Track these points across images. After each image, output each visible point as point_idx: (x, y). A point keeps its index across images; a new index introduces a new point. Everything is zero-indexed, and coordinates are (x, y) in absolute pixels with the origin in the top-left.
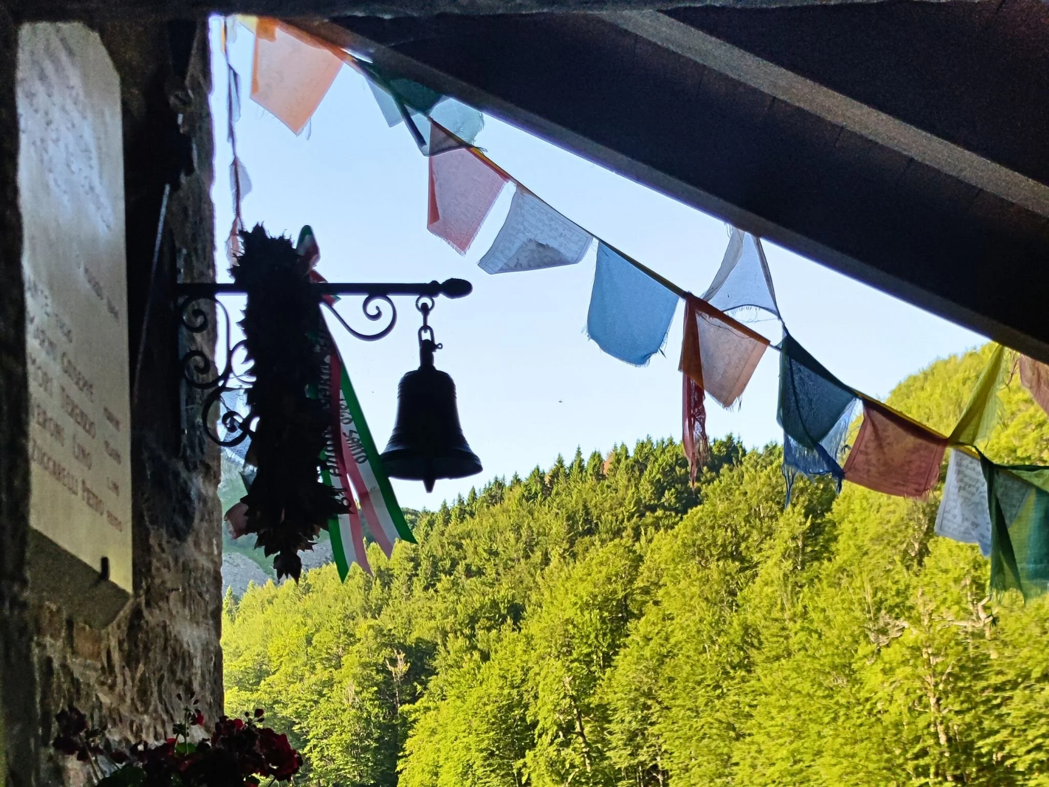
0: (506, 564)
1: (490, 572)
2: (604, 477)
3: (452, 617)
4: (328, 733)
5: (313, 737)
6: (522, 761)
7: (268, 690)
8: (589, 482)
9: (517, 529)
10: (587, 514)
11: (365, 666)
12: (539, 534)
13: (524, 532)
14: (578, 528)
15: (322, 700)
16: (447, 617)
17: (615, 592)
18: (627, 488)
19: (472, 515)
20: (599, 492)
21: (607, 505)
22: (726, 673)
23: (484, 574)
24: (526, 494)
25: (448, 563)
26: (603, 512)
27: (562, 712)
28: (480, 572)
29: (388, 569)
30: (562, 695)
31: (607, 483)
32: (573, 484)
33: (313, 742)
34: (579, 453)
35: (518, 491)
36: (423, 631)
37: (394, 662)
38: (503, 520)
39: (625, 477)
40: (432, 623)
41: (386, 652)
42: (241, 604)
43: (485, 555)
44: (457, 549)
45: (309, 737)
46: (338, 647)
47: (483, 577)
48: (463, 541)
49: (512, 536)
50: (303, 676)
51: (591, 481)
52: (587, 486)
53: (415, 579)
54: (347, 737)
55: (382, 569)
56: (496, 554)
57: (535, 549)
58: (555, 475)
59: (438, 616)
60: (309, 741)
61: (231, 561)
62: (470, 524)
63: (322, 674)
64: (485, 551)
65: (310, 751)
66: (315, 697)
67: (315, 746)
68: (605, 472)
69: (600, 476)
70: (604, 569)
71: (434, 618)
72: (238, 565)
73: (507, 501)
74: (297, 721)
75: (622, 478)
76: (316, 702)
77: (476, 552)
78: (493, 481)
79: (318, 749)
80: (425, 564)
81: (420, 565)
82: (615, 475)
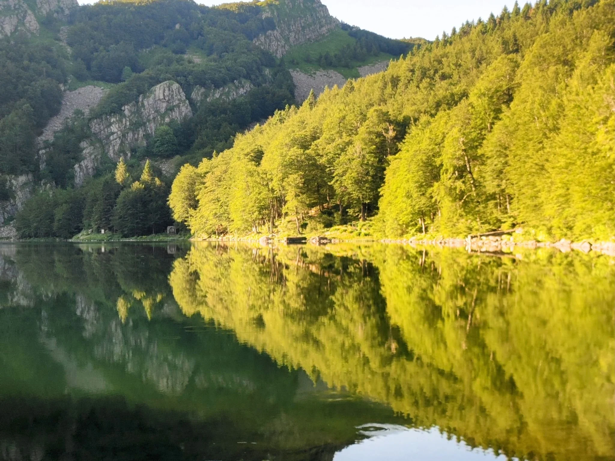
0: (465, 72)
1: (456, 77)
2: (529, 18)
3: (426, 103)
4: (345, 172)
5: (337, 175)
6: (432, 189)
7: (315, 148)
8: (520, 21)
9: (473, 51)
10: (516, 40)
11: (370, 133)
12: (487, 53)
13: (477, 53)
14: (509, 48)
15: (342, 154)
16: (423, 104)
17: (501, 87)
18: (542, 24)
19: (451, 43)
20: (525, 27)
21: (528, 35)
22: (545, 134)
23: (451, 78)
24: (483, 30)
25: (432, 72)
26: (526, 39)
27: (459, 159)
28: (450, 77)
29: (398, 77)
30: (457, 149)
31: (530, 21)
32: (512, 23)
33: (336, 178)
34: (516, 4)
35: (479, 28)
36: (408, 111)
37: (387, 130)
38: (467, 46)
39: (541, 17)
40: (414, 107)
41: (383, 125)
42: (318, 99)
43: (453, 67)
44: (439, 64)
45: (334, 175)
46: (357, 123)
47: (450, 80)
48: (443, 59)
49: (469, 55)
50: (335, 139)
51: (521, 20)
52: (519, 23)
53: (411, 82)
54: (354, 175)
55: (395, 77)
56: (460, 65)
57: (482, 62)
58: (502, 18)
59: (418, 103)
60: (334, 177)
61: (328, 75)
62: (449, 49)
63: (346, 138)
64: (453, 64)
65: (334, 183)
66: (339, 152)
67: (337, 180)
68: (531, 15)
69: (527, 17)
70: (495, 73)
71: (415, 104)
72: (331, 77)
73: (471, 34)
74: (328, 166)
75: (539, 18)
76: (339, 155)
77: (449, 66)
78: (465, 23)
79: (339, 182)
80: (418, 73)
81: (414, 74)
82: (535, 17)
